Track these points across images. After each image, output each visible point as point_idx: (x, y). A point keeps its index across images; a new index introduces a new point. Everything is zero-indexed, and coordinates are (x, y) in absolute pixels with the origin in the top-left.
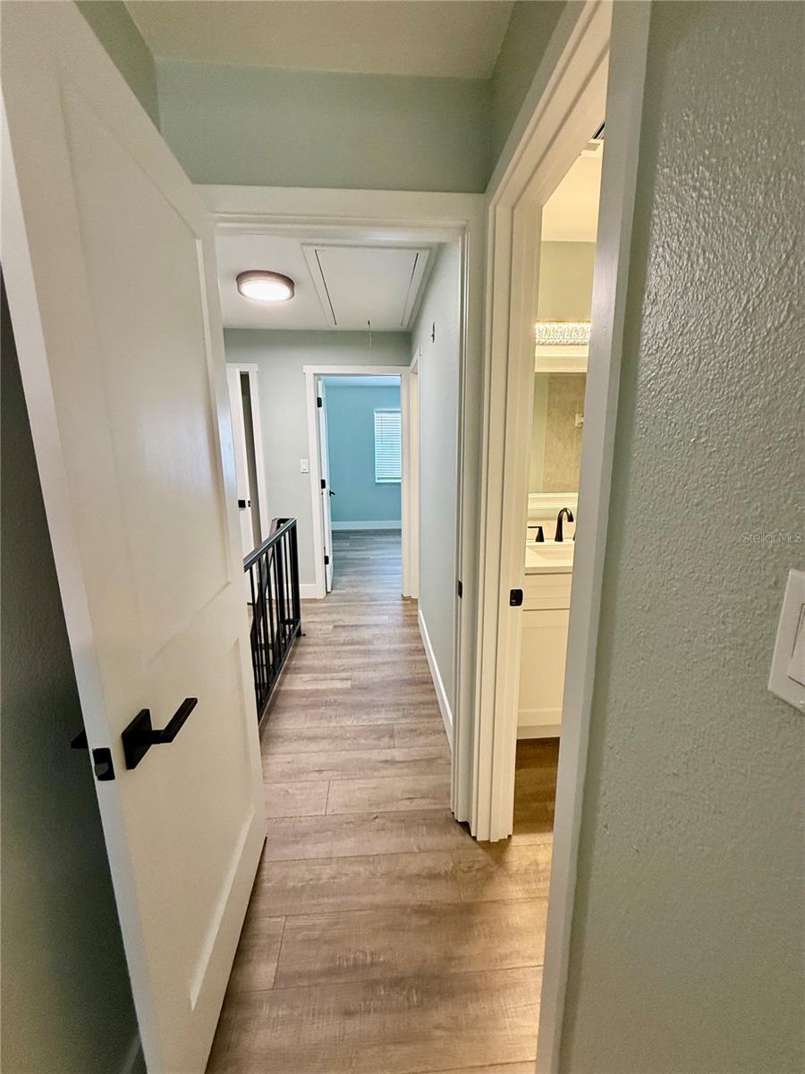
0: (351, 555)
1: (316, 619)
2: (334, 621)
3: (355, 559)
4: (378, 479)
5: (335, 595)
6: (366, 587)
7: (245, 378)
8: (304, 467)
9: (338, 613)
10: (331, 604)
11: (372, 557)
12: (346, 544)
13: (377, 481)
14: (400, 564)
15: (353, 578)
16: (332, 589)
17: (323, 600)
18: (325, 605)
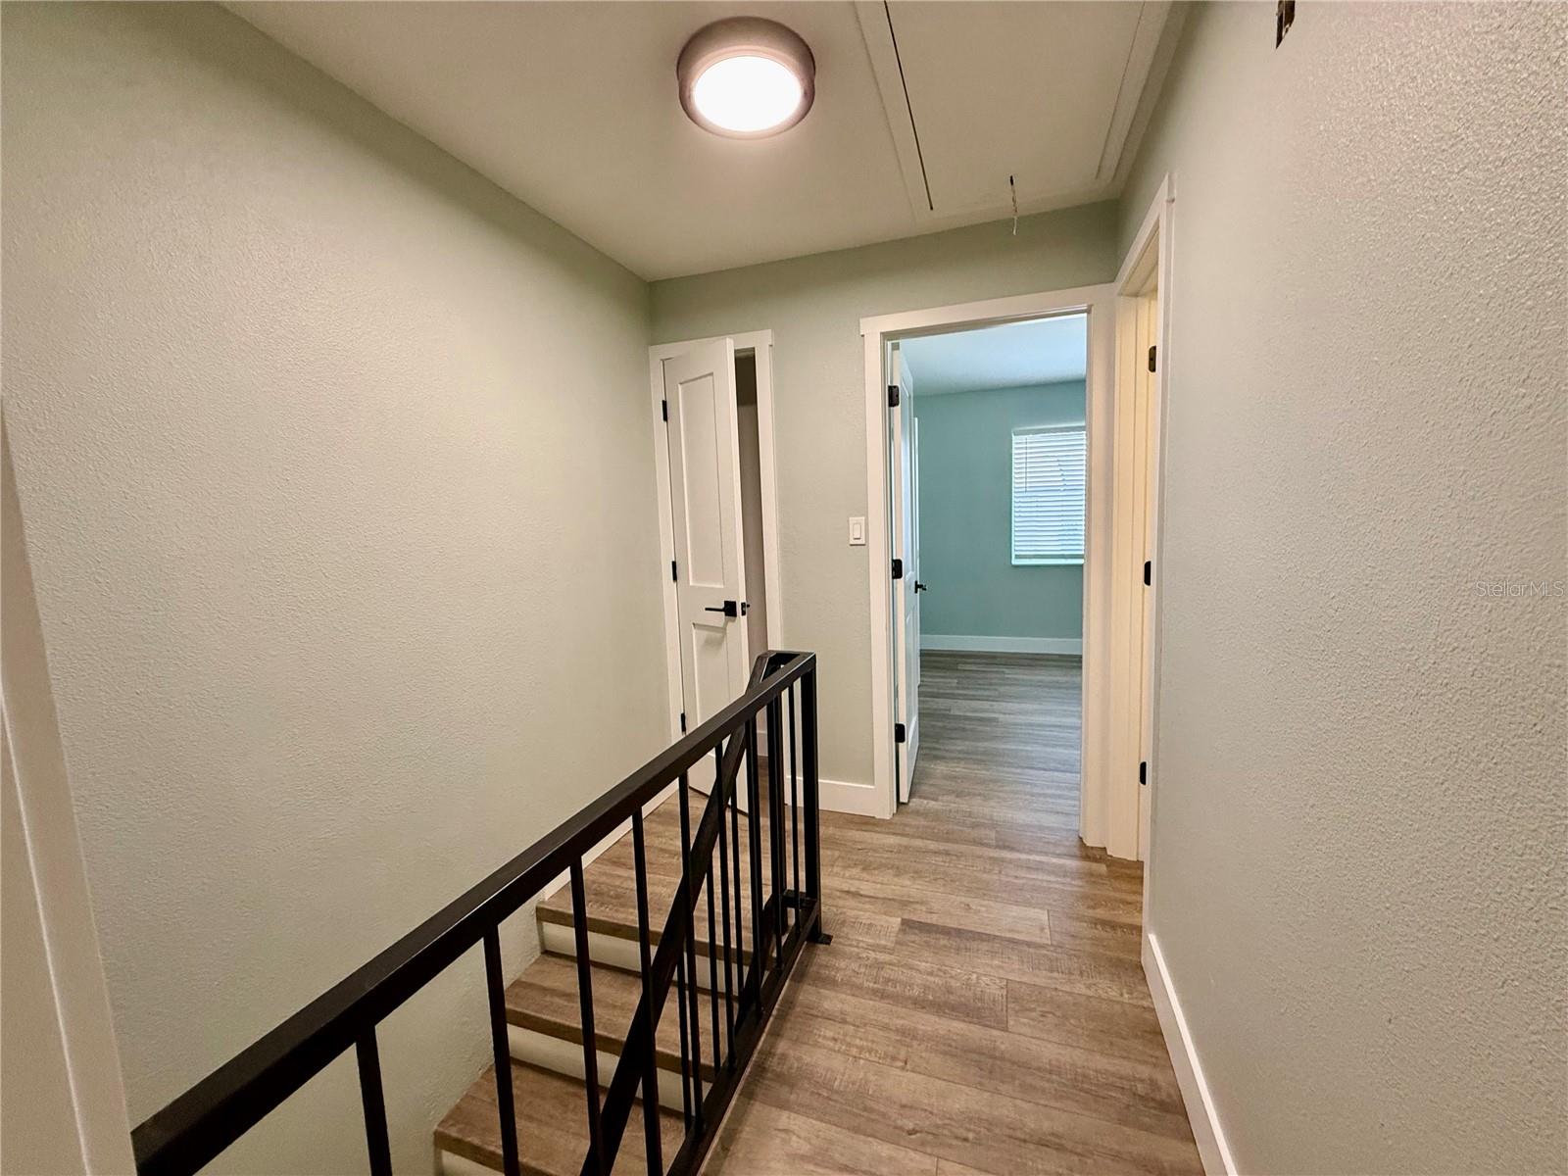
0: (960, 708)
1: (866, 888)
2: (904, 903)
3: (967, 718)
4: (1017, 557)
5: (917, 813)
6: (986, 798)
7: (745, 366)
8: (856, 533)
9: (918, 874)
10: (904, 841)
11: (1001, 717)
12: (951, 682)
13: (1015, 562)
14: (1077, 745)
15: (960, 769)
16: (911, 795)
17: (889, 823)
18: (892, 840)
